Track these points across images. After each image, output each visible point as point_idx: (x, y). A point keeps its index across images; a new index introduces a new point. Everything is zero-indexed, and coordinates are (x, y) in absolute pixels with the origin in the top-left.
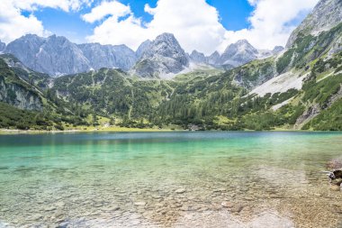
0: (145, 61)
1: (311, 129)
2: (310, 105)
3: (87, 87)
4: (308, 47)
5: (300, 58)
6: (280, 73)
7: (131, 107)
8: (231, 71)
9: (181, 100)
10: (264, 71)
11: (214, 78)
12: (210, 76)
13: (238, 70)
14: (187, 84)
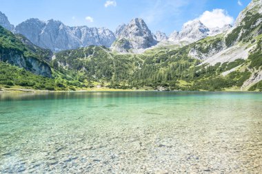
0: (122, 40)
1: (257, 90)
2: (256, 71)
3: (81, 59)
4: (254, 24)
5: (247, 34)
6: (228, 47)
7: (114, 73)
8: (187, 46)
9: (149, 68)
10: (215, 45)
11: (174, 52)
12: (170, 50)
13: (193, 45)
14: (154, 57)
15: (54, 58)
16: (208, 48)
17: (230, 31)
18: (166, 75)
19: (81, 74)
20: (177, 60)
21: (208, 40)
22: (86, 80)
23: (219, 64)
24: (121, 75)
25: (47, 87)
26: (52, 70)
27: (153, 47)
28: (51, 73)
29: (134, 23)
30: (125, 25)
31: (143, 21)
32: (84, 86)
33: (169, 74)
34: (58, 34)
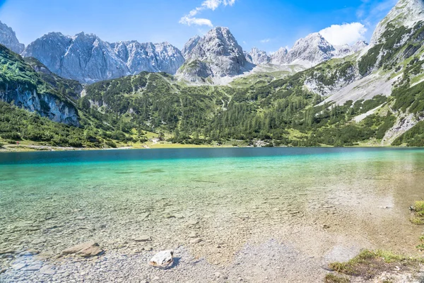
0: (195, 62)
1: (404, 145)
2: (402, 115)
3: (126, 95)
4: (399, 41)
5: (389, 56)
6: (363, 75)
7: (180, 118)
8: (301, 73)
9: (240, 109)
10: (343, 72)
11: (276, 84)
12: (275, 79)
13: (310, 72)
14: (247, 90)
15: (83, 94)
16: (334, 77)
17: (365, 51)
18: (267, 121)
19: (126, 119)
20: (284, 96)
21: (333, 65)
22: (134, 130)
23: (349, 103)
24: (193, 120)
25: (70, 141)
26: (80, 113)
27: (246, 74)
28: (79, 119)
29: (214, 34)
30: (199, 38)
31: (228, 32)
32: (131, 139)
33: (272, 120)
34: (90, 55)
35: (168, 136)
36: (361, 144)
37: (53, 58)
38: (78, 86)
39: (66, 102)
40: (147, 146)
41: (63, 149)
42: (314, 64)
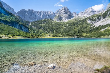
0: (58, 16)
3: (41, 25)
6: (104, 18)
7: (55, 30)
8: (87, 18)
9: (70, 28)
10: (98, 18)
11: (81, 21)
12: (79, 20)
13: (89, 18)
14: (72, 23)
15: (30, 24)
16: (95, 19)
17: (104, 12)
18: (77, 31)
19: (41, 31)
20: (82, 24)
21: (95, 16)
22: (43, 33)
23: (100, 26)
24: (58, 31)
25: (27, 36)
26: (29, 29)
27: (72, 19)
28: (29, 31)
29: (63, 9)
30: (59, 10)
31: (67, 8)
32: (42, 36)
33: (79, 31)
34: (32, 15)
35: (51, 35)
36: (103, 37)
37: (23, 16)
38: (29, 22)
39: (26, 26)
40: (46, 37)
41: (25, 38)
42: (90, 16)
